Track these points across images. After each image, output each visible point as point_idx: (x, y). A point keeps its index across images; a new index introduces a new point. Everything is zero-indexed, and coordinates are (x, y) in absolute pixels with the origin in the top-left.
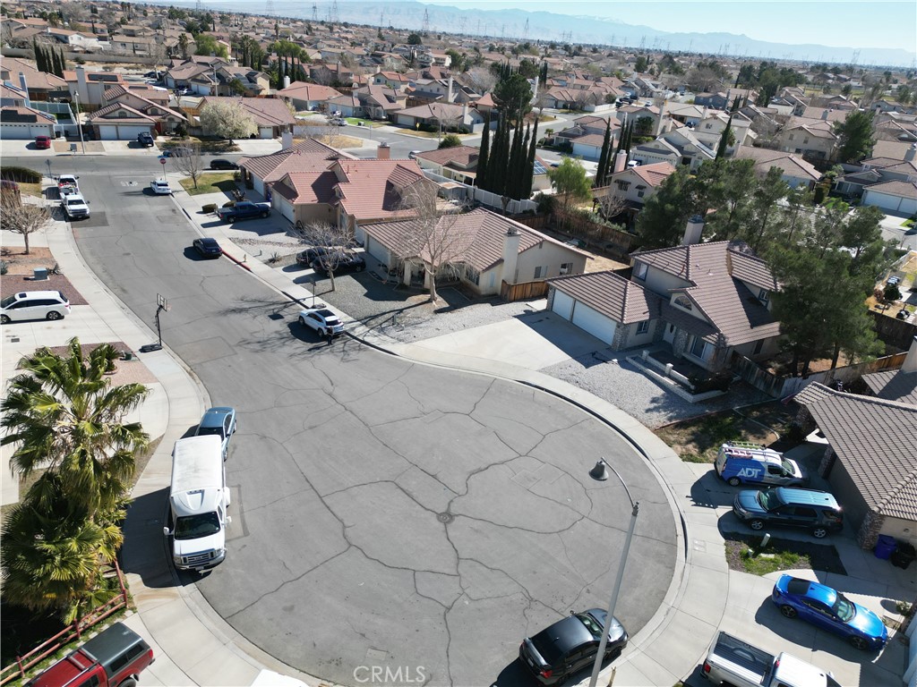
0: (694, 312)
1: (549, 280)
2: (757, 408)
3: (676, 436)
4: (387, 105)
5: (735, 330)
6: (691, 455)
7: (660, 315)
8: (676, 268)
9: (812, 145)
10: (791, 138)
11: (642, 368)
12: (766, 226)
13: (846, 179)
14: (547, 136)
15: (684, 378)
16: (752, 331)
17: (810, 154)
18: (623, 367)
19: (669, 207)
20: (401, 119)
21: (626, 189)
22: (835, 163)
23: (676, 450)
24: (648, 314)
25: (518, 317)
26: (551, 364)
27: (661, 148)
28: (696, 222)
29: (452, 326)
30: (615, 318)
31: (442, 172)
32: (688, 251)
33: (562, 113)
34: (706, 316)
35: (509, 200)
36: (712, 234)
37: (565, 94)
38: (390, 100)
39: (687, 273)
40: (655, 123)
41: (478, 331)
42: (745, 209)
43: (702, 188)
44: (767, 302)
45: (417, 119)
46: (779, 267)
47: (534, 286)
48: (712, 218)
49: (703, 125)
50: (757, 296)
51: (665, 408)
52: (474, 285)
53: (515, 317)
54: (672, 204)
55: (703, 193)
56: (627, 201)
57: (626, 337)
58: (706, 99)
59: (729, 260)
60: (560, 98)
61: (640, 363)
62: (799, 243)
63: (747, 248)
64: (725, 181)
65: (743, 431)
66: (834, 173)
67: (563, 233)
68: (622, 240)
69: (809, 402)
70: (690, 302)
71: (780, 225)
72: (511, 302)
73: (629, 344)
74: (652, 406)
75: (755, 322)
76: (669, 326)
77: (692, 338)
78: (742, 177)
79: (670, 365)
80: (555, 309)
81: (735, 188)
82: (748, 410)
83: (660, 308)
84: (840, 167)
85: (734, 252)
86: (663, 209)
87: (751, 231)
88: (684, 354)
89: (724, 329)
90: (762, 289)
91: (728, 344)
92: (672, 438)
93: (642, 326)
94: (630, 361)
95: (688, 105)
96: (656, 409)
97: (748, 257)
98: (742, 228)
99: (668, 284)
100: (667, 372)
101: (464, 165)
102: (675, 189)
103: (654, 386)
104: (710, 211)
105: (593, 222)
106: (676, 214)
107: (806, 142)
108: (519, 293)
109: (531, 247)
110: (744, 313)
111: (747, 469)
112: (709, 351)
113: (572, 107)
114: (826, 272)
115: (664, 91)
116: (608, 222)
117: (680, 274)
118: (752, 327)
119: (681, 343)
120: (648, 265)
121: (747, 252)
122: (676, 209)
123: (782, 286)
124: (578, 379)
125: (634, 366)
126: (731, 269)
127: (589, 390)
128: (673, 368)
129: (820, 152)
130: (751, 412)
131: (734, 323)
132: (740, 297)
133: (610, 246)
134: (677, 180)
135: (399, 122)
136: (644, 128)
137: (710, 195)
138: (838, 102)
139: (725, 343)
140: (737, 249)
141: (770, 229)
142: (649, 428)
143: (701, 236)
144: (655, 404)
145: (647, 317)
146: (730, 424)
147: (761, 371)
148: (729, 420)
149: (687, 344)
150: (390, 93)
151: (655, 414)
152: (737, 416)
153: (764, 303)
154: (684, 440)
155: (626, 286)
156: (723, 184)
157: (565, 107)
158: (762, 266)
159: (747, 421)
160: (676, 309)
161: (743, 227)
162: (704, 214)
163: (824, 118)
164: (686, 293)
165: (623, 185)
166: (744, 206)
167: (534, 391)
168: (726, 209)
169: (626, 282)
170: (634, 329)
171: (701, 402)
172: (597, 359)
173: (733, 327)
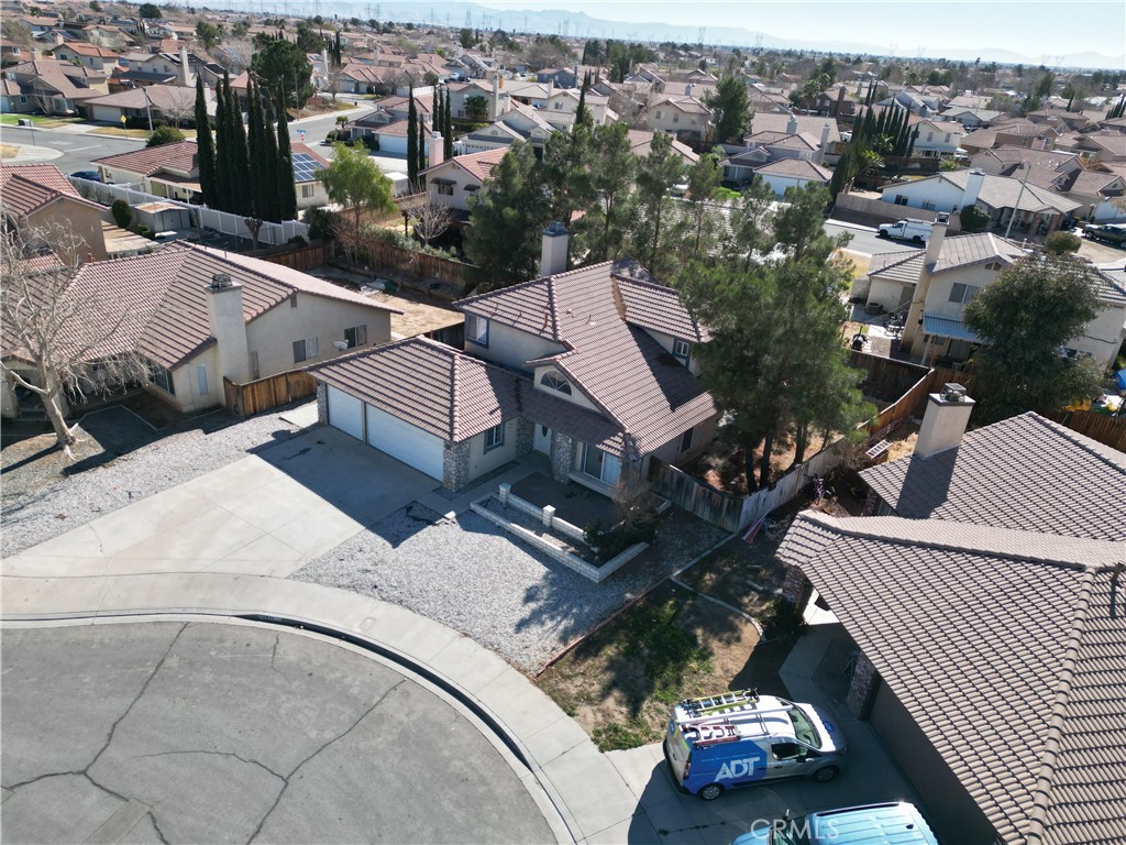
0: (576, 398)
1: (312, 369)
2: (707, 564)
3: (579, 681)
4: (71, 92)
5: (648, 422)
6: (616, 729)
7: (520, 409)
8: (534, 321)
9: (684, 124)
10: (658, 117)
11: (502, 522)
12: (661, 231)
13: (732, 161)
14: (340, 127)
15: (577, 531)
16: (674, 415)
17: (683, 135)
18: (467, 526)
19: (510, 212)
20: (98, 114)
21: (451, 193)
22: (715, 144)
23: (584, 723)
24: (499, 413)
25: (257, 451)
26: (320, 553)
27: (500, 135)
28: (556, 233)
29: (99, 503)
30: (439, 433)
31: (149, 187)
32: (550, 286)
33: (366, 99)
34: (596, 403)
35: (260, 224)
36: (584, 252)
37: (367, 73)
38: (77, 83)
39: (554, 327)
40: (490, 103)
41: (161, 503)
42: (626, 205)
43: (556, 177)
44: (687, 359)
45: (126, 111)
46: (700, 299)
47: (292, 379)
48: (581, 226)
49: (551, 106)
50: (671, 351)
51: (552, 609)
52: (166, 394)
53: (252, 451)
54: (514, 208)
55: (559, 184)
56: (451, 210)
57: (466, 463)
58: (551, 77)
59: (617, 293)
60: (361, 78)
61: (496, 512)
62: (712, 253)
63: (640, 270)
64: (590, 162)
65: (699, 632)
66: (716, 156)
67: (357, 270)
68: (454, 274)
69: (803, 559)
70: (565, 383)
71: (682, 226)
72: (248, 417)
73: (474, 473)
74: (526, 611)
75: (676, 399)
76: (538, 428)
77: (580, 445)
78: (614, 154)
79: (550, 509)
80: (334, 420)
81: (606, 173)
82: (696, 573)
83: (518, 398)
84: (720, 148)
85: (623, 279)
86: (501, 216)
87: (641, 240)
88: (572, 477)
89: (630, 422)
90: (677, 339)
91: (642, 451)
92: (572, 688)
93: (492, 437)
94: (479, 510)
95: (530, 84)
96: (535, 618)
97: (646, 286)
98: (625, 236)
99: (525, 349)
100: (546, 522)
101: (185, 173)
102: (515, 180)
103: (526, 558)
104: (576, 216)
105: (403, 250)
106: (523, 225)
107: (676, 120)
108: (262, 398)
109: (271, 307)
110: (656, 385)
111: (733, 763)
112: (612, 468)
113: (378, 91)
114: (779, 303)
115: (500, 71)
116: (427, 246)
117: (542, 331)
118: (673, 409)
119: (562, 455)
120: (488, 320)
121: (642, 277)
122: (523, 216)
123: (710, 334)
124: (376, 579)
125: (487, 521)
126: (622, 309)
127: (401, 602)
128: (556, 514)
129: (694, 132)
130: (701, 577)
131: (644, 406)
132: (645, 356)
133: (436, 286)
134: (515, 165)
135: (96, 118)
136: (476, 112)
137: (572, 188)
138: (697, 77)
139: (636, 451)
140: (626, 273)
141: (667, 234)
142: (524, 672)
143: (569, 257)
144: (533, 605)
145: (496, 420)
146: (675, 617)
147: (702, 488)
148: (668, 609)
149: (573, 458)
150: (77, 72)
151: (535, 630)
152: (682, 595)
153: (683, 362)
154: (597, 687)
155: (453, 364)
156: (587, 169)
157: (369, 91)
158: (673, 300)
159: (698, 603)
160: (545, 395)
161: (628, 236)
162: (567, 220)
163: (688, 93)
164: (557, 365)
165: (446, 186)
166: (623, 201)
167: (277, 636)
168: (598, 209)
169: (452, 356)
170: (478, 446)
171: (614, 576)
172: (415, 519)
173: (645, 414)
